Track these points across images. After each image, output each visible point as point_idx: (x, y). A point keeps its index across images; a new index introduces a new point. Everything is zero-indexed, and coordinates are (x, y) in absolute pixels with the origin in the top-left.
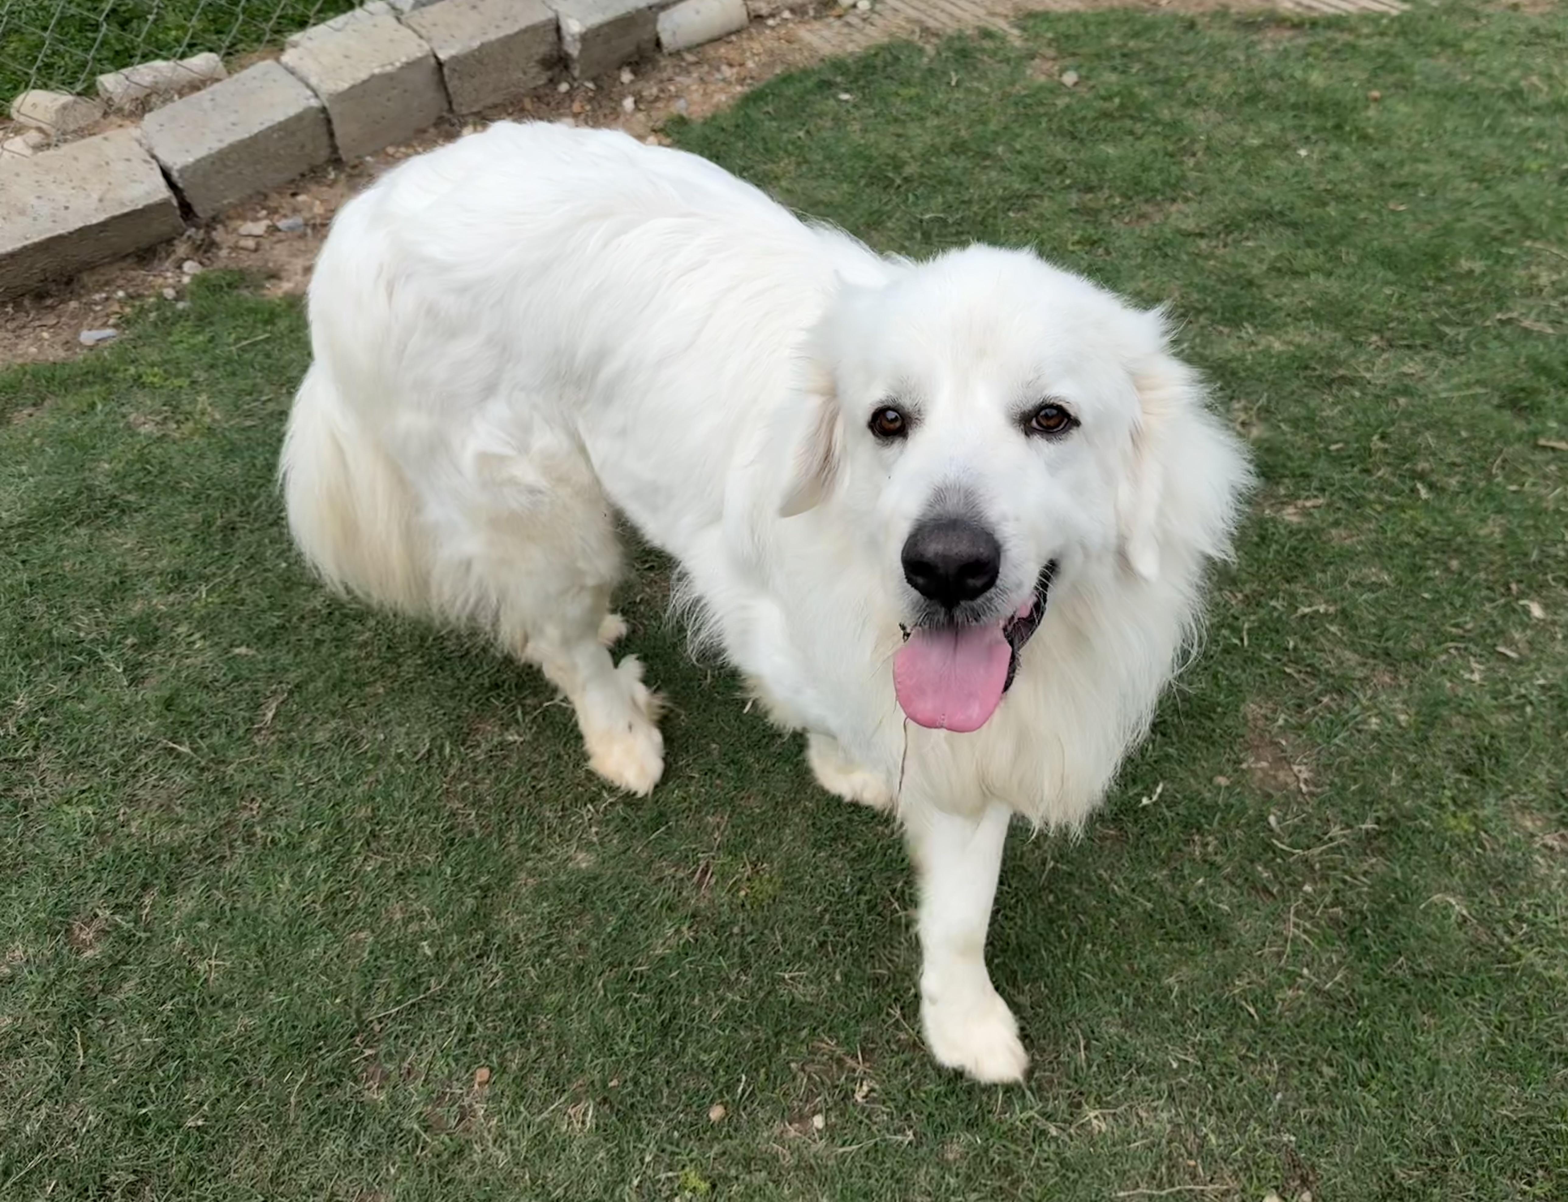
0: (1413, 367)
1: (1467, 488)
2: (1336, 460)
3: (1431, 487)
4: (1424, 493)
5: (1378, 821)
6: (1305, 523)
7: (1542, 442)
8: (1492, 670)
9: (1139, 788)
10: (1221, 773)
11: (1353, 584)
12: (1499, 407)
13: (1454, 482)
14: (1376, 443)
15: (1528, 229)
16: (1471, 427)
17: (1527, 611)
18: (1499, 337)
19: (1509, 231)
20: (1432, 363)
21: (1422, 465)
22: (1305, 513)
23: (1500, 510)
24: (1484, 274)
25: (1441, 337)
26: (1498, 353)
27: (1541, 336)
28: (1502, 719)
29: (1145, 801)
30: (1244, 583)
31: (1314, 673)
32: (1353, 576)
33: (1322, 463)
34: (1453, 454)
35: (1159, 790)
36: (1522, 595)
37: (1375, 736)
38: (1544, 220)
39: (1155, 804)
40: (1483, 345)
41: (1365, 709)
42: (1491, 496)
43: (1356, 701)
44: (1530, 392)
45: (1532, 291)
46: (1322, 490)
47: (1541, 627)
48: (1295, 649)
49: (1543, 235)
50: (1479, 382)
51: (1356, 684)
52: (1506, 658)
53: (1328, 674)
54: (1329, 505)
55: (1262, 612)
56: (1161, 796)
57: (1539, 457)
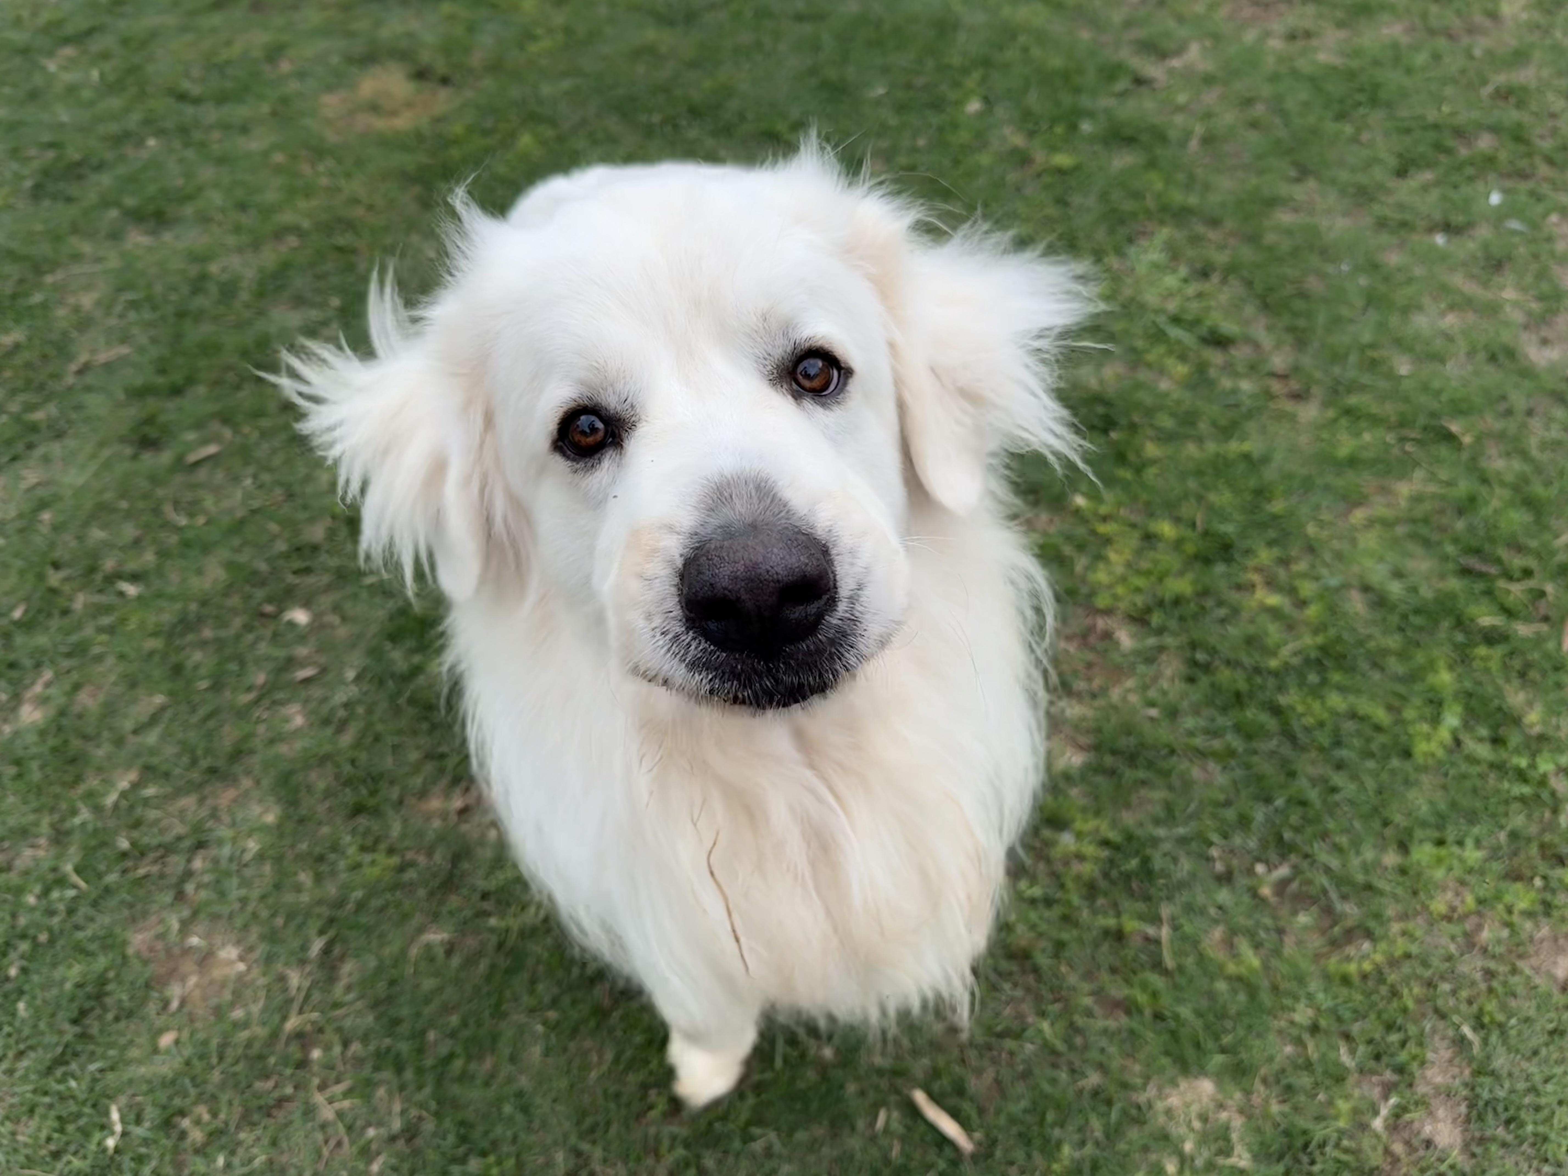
0: (31, 476)
1: (163, 554)
2: (27, 625)
3: (134, 578)
4: (131, 590)
5: (321, 932)
6: (51, 711)
7: (192, 458)
8: (306, 701)
9: (97, 1136)
10: (160, 1032)
11: (135, 732)
12: (135, 457)
13: (149, 557)
14: (54, 578)
15: (39, 268)
16: (123, 494)
17: (292, 624)
18: (88, 389)
19: (21, 281)
20: (46, 459)
21: (109, 564)
22: (43, 701)
23: (206, 549)
24: (30, 339)
25: (34, 428)
26: (95, 403)
27: (123, 360)
28: (347, 739)
29: (111, 1143)
30: (36, 824)
31: (168, 849)
32: (128, 725)
33: (19, 639)
34: (129, 531)
35: (115, 1116)
36: (281, 611)
37: (261, 857)
38: (44, 249)
39: (124, 1134)
40: (79, 407)
41: (234, 840)
42: (186, 544)
43: (220, 842)
44: (150, 420)
45: (84, 323)
46: (38, 665)
47: (317, 626)
48: (134, 844)
49: (54, 265)
50: (102, 444)
51: (209, 824)
52: (307, 681)
53: (179, 838)
54: (57, 675)
55: (77, 837)
56: (123, 1120)
57: (202, 474)
